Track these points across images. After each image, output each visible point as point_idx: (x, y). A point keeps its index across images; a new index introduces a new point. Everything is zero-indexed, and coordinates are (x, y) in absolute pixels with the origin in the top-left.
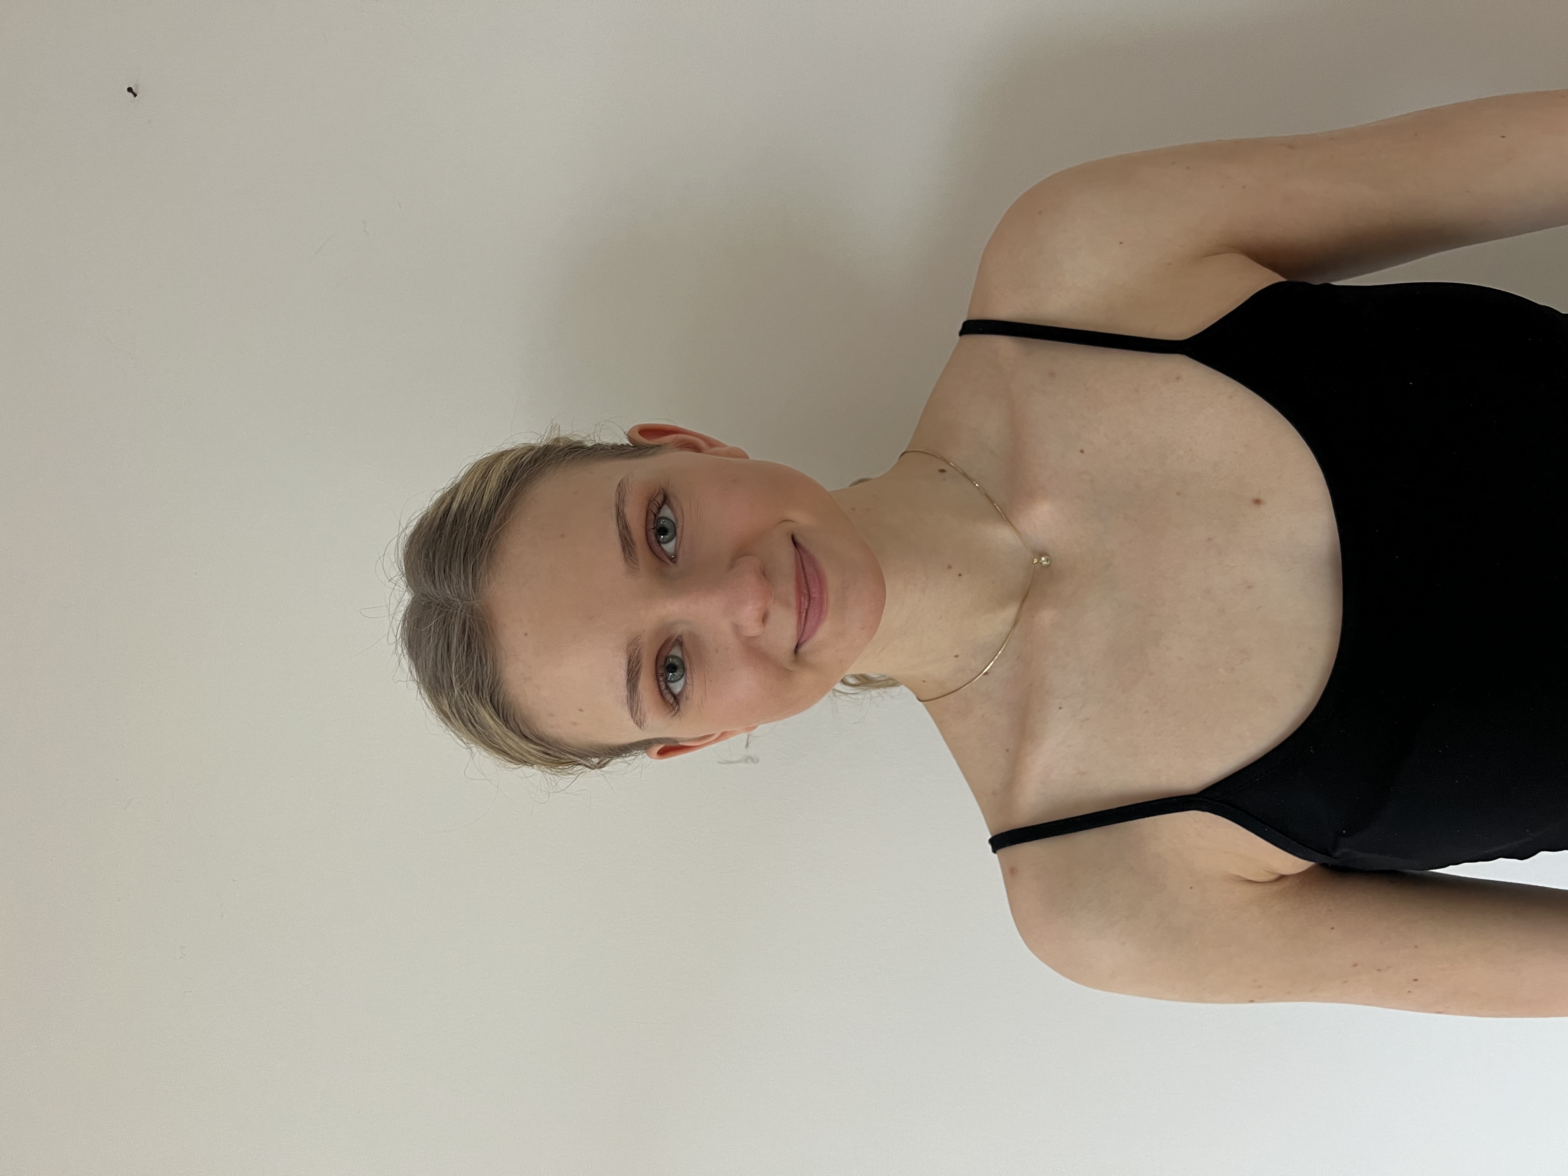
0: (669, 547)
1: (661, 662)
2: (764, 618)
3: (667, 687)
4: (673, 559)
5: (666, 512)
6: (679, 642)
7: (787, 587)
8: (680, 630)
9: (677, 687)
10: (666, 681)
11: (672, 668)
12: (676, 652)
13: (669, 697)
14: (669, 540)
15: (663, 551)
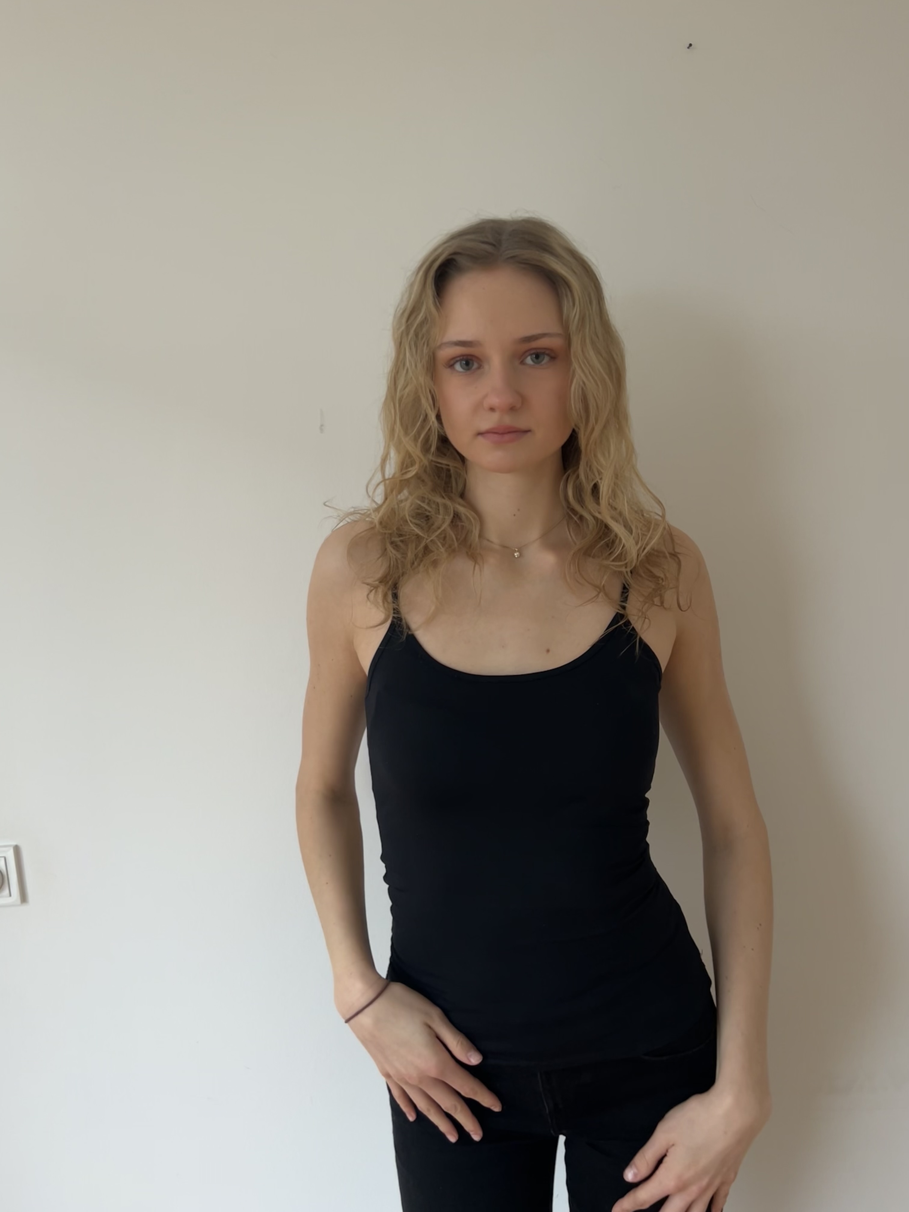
0: (529, 360)
1: (469, 357)
2: (492, 409)
3: (457, 361)
4: (522, 363)
5: (546, 359)
6: (480, 367)
7: (508, 421)
8: (486, 367)
9: (458, 367)
10: (461, 360)
11: (467, 364)
12: (476, 365)
13: (452, 362)
14: (533, 360)
15: (527, 357)
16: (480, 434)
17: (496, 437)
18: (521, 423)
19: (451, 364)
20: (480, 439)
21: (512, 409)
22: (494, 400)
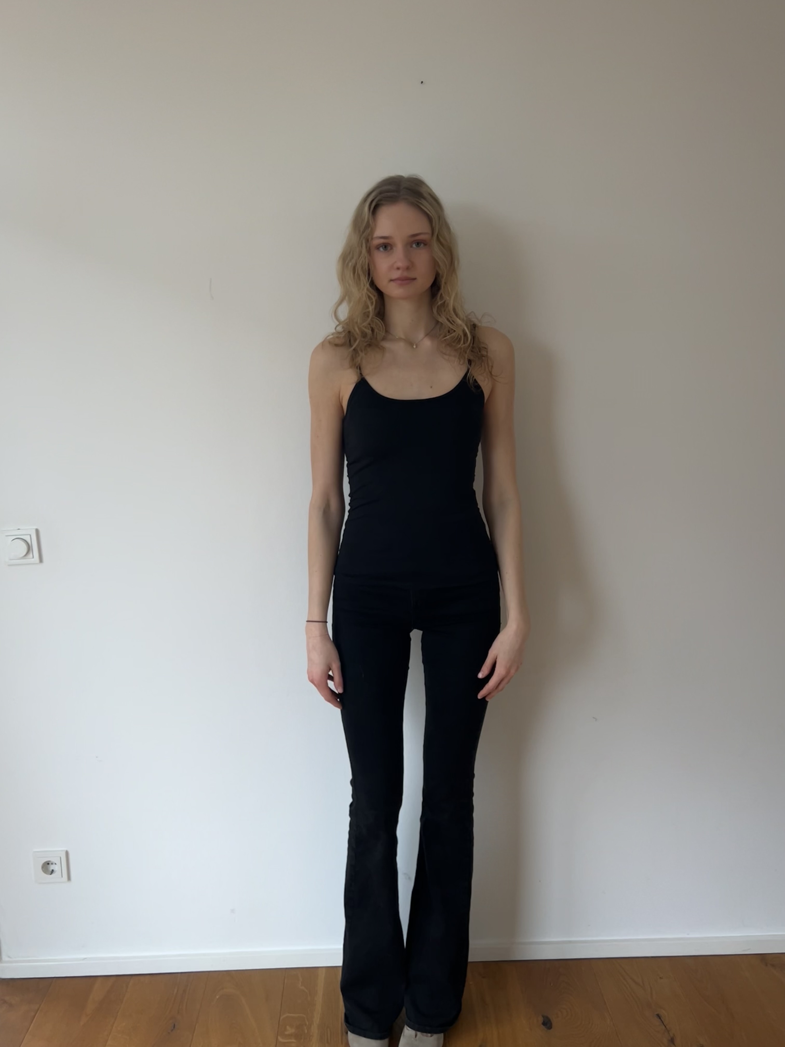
0: (414, 246)
1: (386, 244)
2: (398, 269)
3: (381, 246)
4: (411, 247)
5: (422, 245)
6: (392, 249)
7: (406, 274)
8: (394, 248)
9: (381, 249)
10: (383, 246)
11: (385, 247)
12: (389, 248)
14: (416, 245)
15: (413, 244)
16: (391, 280)
17: (399, 282)
18: (412, 275)
19: (378, 248)
20: (392, 283)
21: (408, 269)
22: (400, 264)
